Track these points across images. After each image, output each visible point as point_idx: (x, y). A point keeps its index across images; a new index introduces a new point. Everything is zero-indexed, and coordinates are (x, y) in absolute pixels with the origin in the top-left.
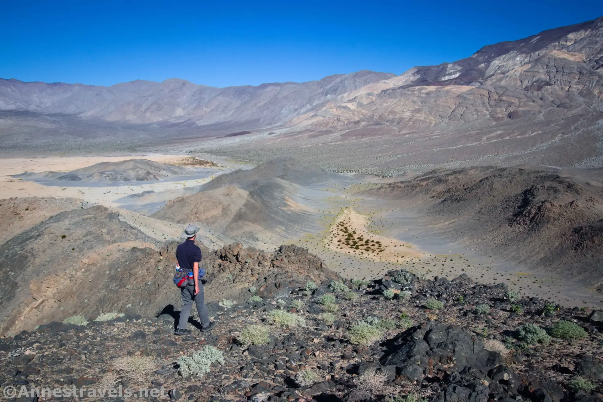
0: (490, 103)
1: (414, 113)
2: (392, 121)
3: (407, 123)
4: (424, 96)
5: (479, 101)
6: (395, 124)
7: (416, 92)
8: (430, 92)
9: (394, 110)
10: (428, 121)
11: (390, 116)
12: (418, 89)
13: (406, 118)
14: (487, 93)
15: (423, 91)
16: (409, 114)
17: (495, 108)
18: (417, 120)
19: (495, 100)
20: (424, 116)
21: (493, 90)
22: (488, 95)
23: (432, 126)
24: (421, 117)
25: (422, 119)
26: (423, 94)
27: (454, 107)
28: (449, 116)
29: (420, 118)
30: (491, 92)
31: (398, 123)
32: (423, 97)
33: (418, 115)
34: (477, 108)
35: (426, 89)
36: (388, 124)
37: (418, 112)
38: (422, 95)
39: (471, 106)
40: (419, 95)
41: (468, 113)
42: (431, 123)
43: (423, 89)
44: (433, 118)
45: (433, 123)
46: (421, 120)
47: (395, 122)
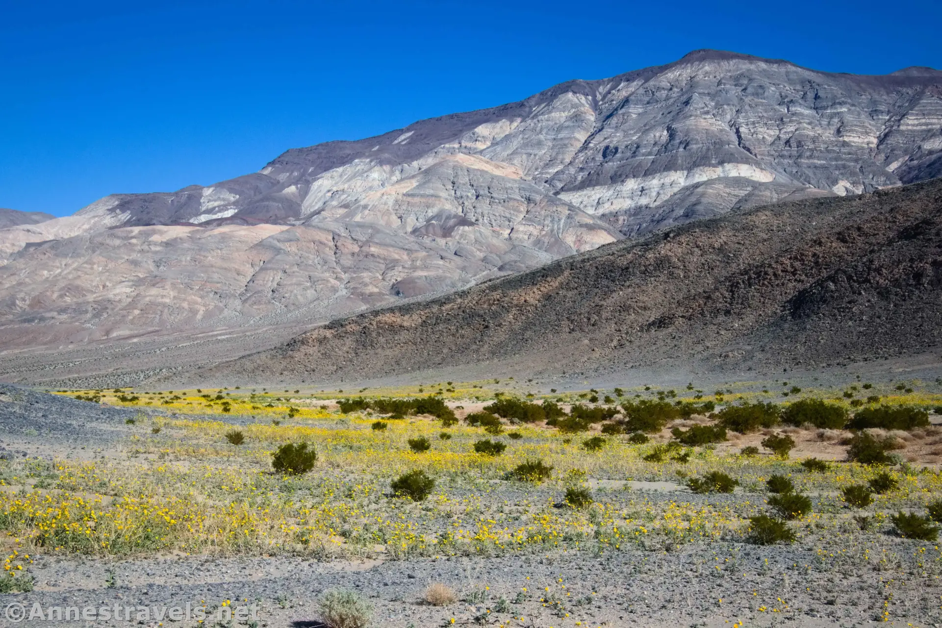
0: (342, 261)
1: (141, 288)
2: (79, 310)
3: (125, 312)
4: (158, 248)
5: (312, 256)
6: (89, 315)
7: (134, 241)
8: (176, 239)
9: (78, 282)
10: (185, 305)
11: (68, 299)
12: (140, 233)
13: (120, 301)
14: (331, 238)
15: (156, 238)
16: (128, 290)
17: (355, 272)
18: (152, 304)
19: (353, 254)
20: (172, 294)
21: (343, 233)
22: (332, 244)
23: (199, 316)
24: (163, 296)
25: (167, 300)
26: (155, 244)
27: (250, 272)
28: (241, 295)
29: (160, 300)
30: (339, 235)
31: (97, 315)
32: (156, 252)
33: (154, 291)
34: (311, 274)
35: (161, 233)
36: (64, 317)
37: (154, 285)
38: (153, 248)
39: (296, 269)
40: (145, 247)
41: (291, 285)
42: (196, 312)
43: (154, 232)
44: (199, 300)
45: (201, 312)
46: (164, 305)
47: (86, 312)
